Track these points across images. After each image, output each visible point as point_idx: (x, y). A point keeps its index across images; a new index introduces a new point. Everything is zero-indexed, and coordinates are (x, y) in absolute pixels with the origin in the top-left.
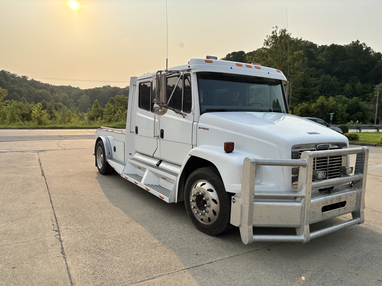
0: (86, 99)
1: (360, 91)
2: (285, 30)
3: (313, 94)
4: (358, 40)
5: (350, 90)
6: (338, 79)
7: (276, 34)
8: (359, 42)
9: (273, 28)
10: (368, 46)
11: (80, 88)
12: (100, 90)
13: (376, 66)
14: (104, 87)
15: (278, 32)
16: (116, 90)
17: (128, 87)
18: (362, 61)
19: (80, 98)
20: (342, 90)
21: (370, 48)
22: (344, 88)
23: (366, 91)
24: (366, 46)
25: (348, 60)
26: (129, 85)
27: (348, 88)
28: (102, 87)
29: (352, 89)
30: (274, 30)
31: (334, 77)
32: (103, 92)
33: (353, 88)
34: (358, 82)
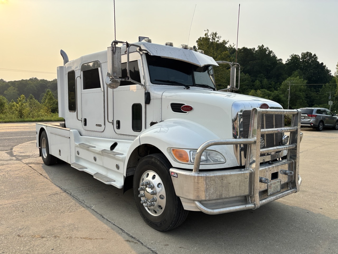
0: (14, 91)
1: (267, 86)
2: (216, 33)
3: (243, 88)
4: (263, 45)
5: (259, 86)
6: (250, 76)
7: (208, 36)
8: (264, 46)
9: (205, 31)
10: (270, 50)
11: (4, 80)
12: (28, 82)
13: (277, 66)
14: (30, 79)
15: (209, 34)
16: (45, 83)
17: (55, 80)
18: (267, 62)
19: (7, 90)
20: (253, 85)
21: (272, 51)
22: (255, 83)
23: (270, 86)
24: (269, 50)
25: (256, 61)
26: (57, 78)
27: (258, 83)
28: (28, 79)
29: (261, 85)
30: (206, 32)
31: (247, 74)
32: (31, 84)
33: (261, 83)
34: (264, 78)
